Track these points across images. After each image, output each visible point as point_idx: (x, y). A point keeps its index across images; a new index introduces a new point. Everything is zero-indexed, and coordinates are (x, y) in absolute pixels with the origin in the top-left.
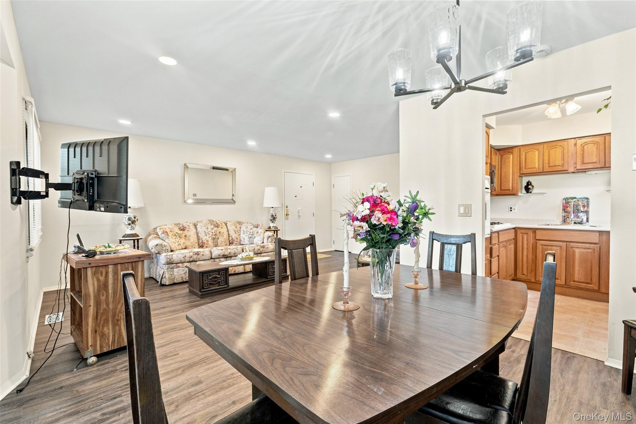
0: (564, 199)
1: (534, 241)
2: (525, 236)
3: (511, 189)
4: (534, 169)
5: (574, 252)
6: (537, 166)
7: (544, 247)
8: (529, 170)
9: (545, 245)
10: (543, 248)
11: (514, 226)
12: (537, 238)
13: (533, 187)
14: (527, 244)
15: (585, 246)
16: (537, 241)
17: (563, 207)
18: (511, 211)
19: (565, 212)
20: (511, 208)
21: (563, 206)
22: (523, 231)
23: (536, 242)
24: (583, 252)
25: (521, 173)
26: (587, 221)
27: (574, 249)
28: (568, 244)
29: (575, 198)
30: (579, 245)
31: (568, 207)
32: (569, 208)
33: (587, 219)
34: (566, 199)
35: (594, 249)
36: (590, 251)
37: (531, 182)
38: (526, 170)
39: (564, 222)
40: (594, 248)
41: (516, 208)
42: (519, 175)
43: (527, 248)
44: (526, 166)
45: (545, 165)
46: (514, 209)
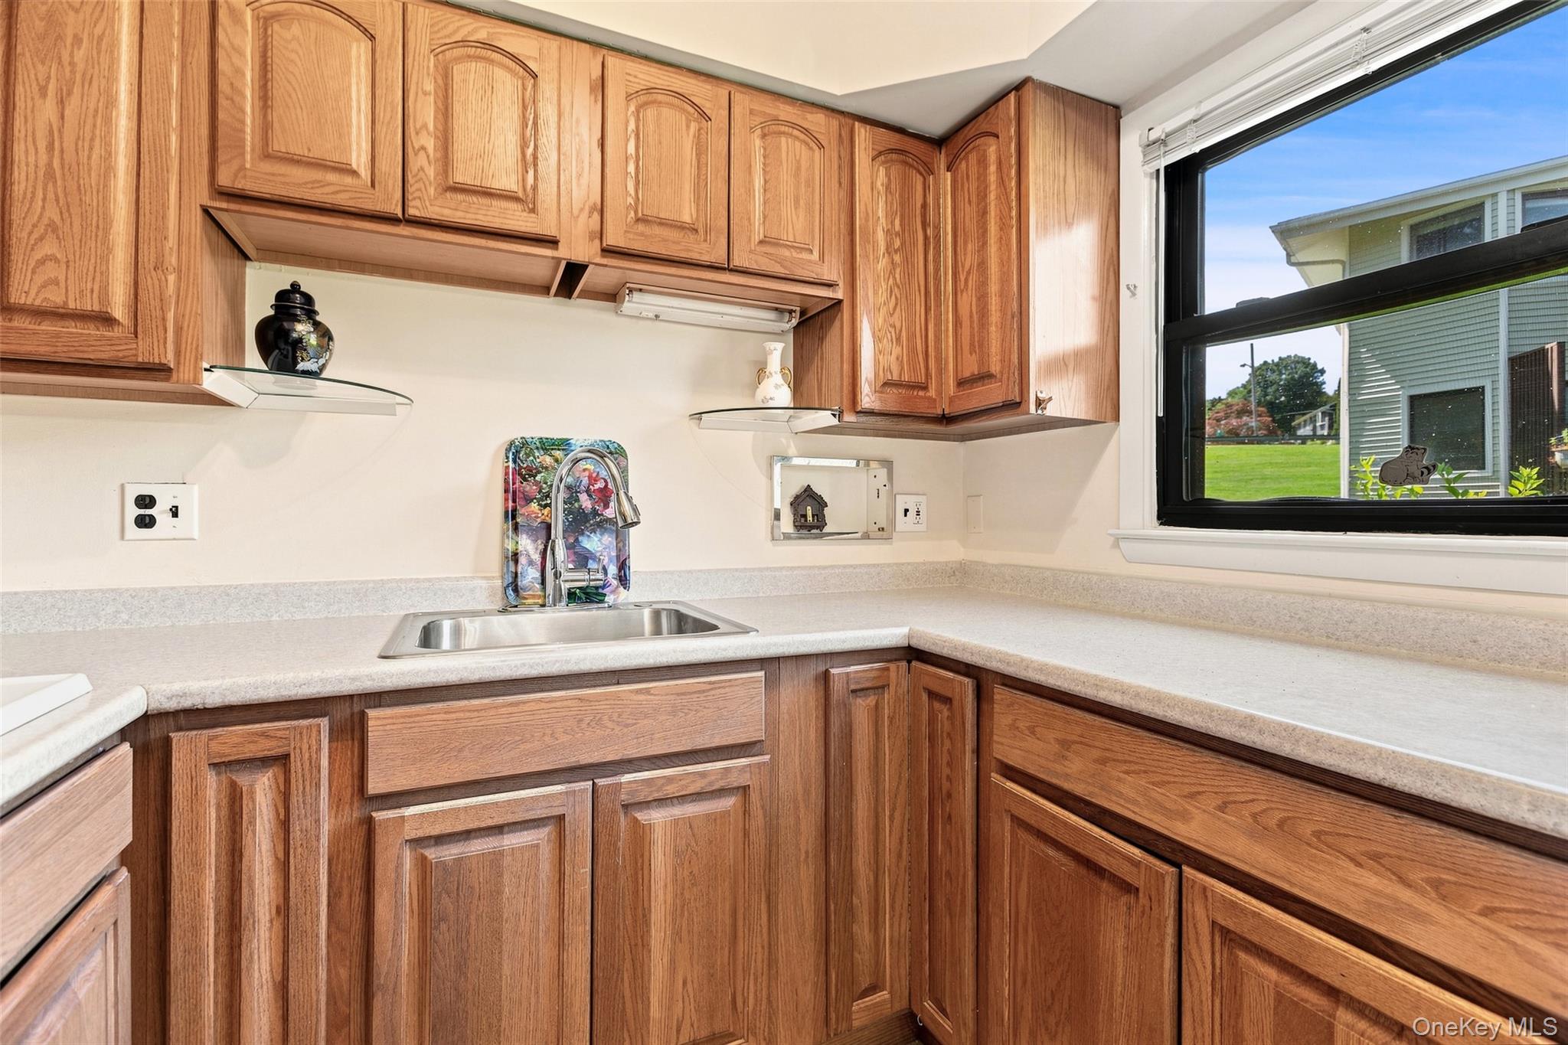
0: (508, 450)
1: (353, 814)
2: (262, 788)
3: (119, 312)
4: (332, 177)
5: (640, 835)
6: (359, 159)
7: (432, 854)
8: (298, 174)
9: (440, 840)
10: (423, 863)
11: (128, 707)
12: (375, 786)
13: (325, 335)
14: (284, 866)
15: (703, 775)
16: (379, 816)
17: (506, 500)
18: (145, 522)
19: (516, 528)
20: (145, 501)
21: (506, 491)
22: (233, 739)
23: (369, 822)
24: (690, 822)
25: (224, 179)
26: (623, 580)
27: (641, 816)
28: (600, 782)
29: (564, 444)
30: (670, 780)
31: (528, 500)
32: (534, 506)
33: (623, 566)
34: (518, 450)
35: (745, 789)
36: (729, 803)
37: (308, 299)
38: (267, 167)
39: (516, 590)
40: (744, 781)
41: (191, 500)
42: (202, 195)
43: (284, 910)
44: (265, 128)
45: (416, 162)
46: (175, 513)
